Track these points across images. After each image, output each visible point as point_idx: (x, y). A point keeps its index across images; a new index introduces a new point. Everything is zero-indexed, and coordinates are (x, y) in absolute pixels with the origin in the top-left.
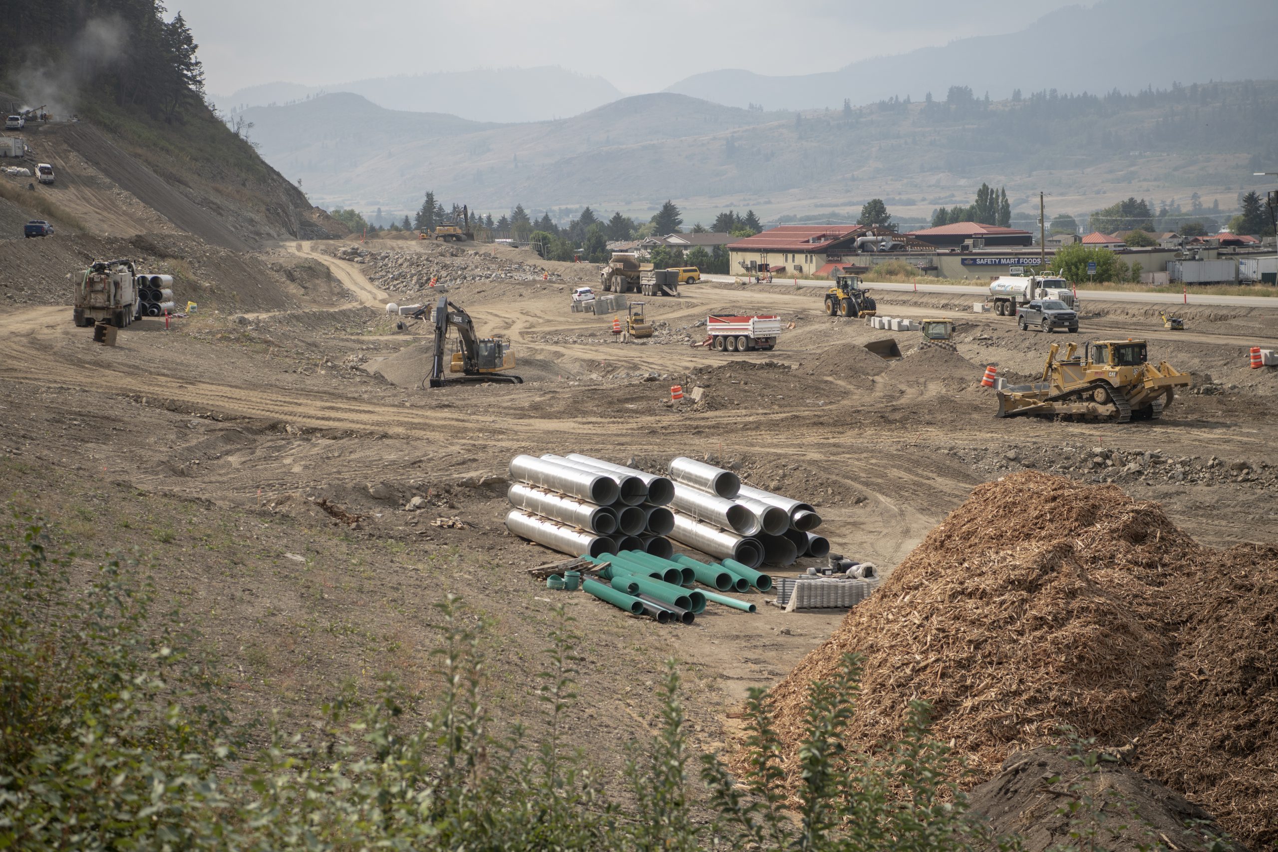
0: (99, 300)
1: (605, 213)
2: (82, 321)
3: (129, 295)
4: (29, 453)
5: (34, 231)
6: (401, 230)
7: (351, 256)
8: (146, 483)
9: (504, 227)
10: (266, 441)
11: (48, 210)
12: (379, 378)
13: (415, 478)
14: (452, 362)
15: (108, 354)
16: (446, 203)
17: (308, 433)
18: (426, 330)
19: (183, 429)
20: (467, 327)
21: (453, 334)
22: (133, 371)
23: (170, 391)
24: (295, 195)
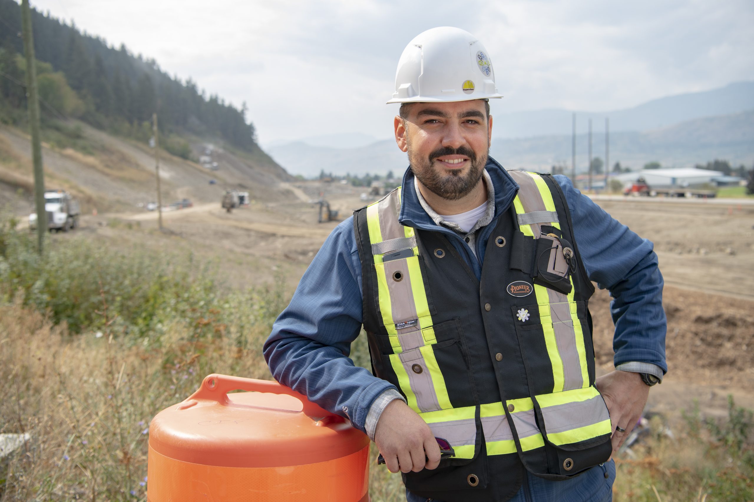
0: (228, 201)
1: (372, 173)
2: (224, 206)
3: (236, 200)
4: (208, 242)
5: (212, 183)
6: (314, 180)
7: (299, 187)
8: (238, 250)
9: (344, 178)
10: (271, 239)
11: (215, 177)
12: (304, 221)
13: (311, 248)
14: (325, 216)
15: (229, 215)
16: (327, 172)
17: (283, 236)
18: (317, 209)
19: (249, 236)
20: (328, 207)
21: (325, 209)
22: (236, 220)
23: (245, 225)
24: (284, 171)
